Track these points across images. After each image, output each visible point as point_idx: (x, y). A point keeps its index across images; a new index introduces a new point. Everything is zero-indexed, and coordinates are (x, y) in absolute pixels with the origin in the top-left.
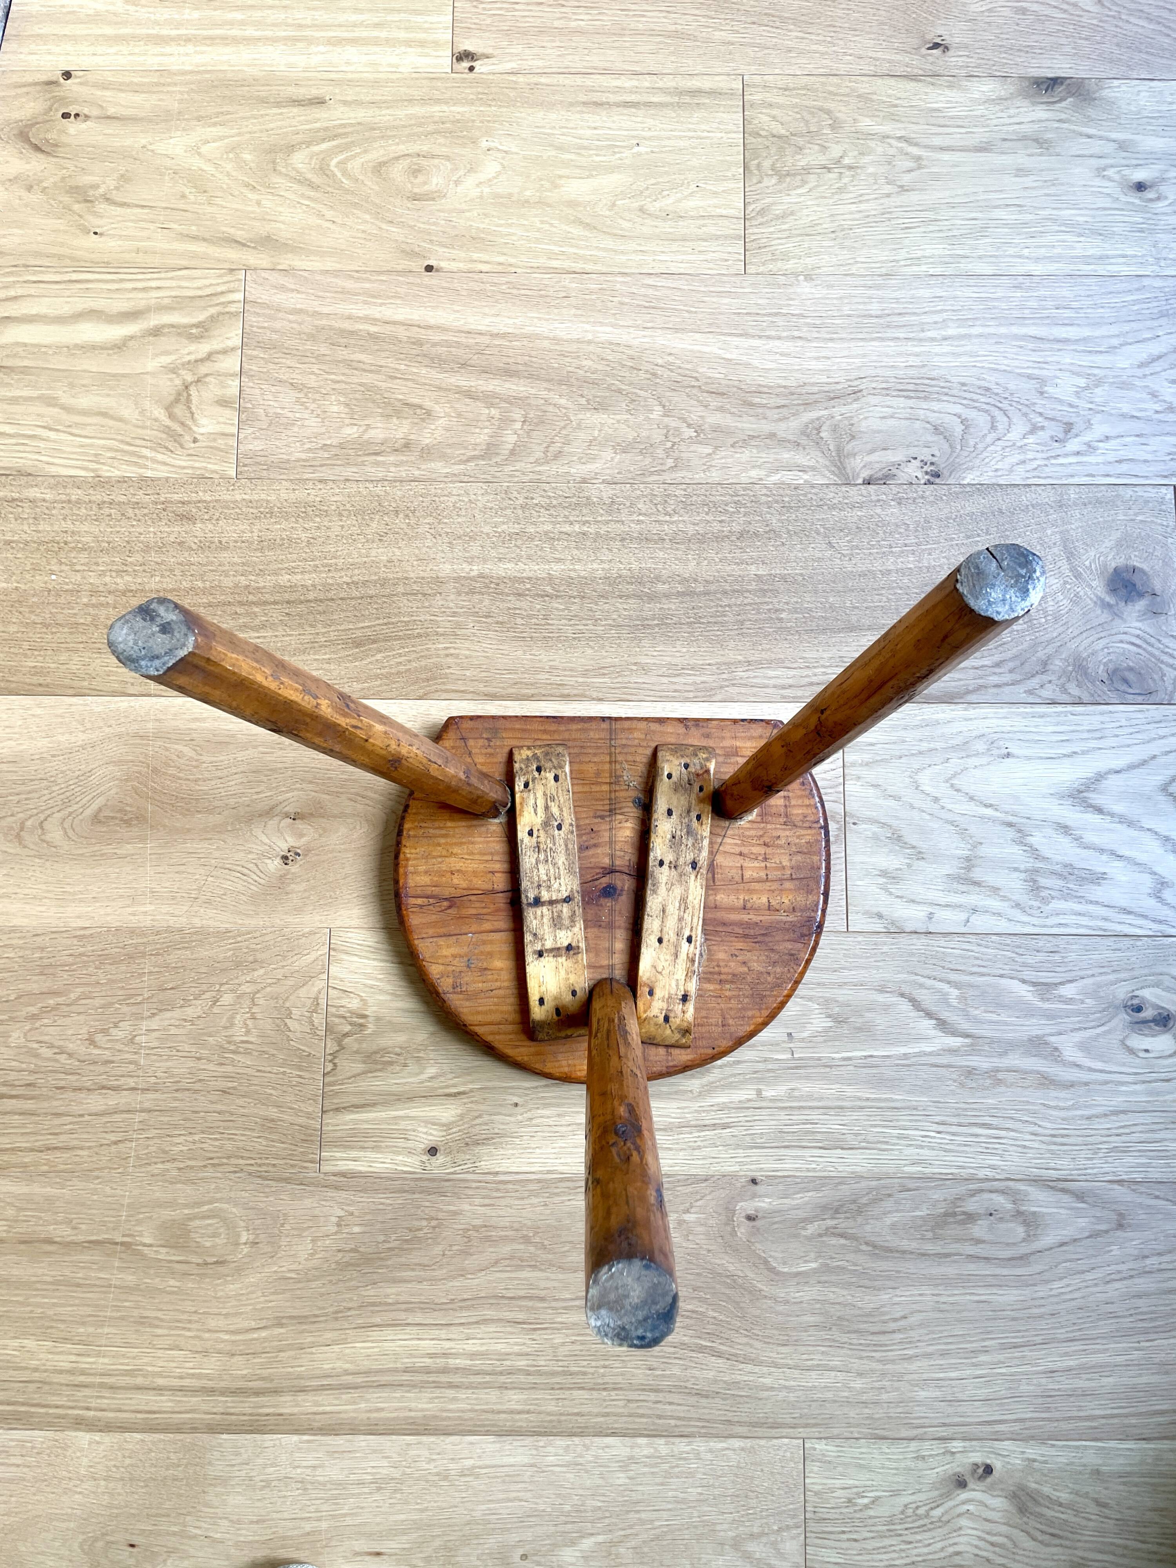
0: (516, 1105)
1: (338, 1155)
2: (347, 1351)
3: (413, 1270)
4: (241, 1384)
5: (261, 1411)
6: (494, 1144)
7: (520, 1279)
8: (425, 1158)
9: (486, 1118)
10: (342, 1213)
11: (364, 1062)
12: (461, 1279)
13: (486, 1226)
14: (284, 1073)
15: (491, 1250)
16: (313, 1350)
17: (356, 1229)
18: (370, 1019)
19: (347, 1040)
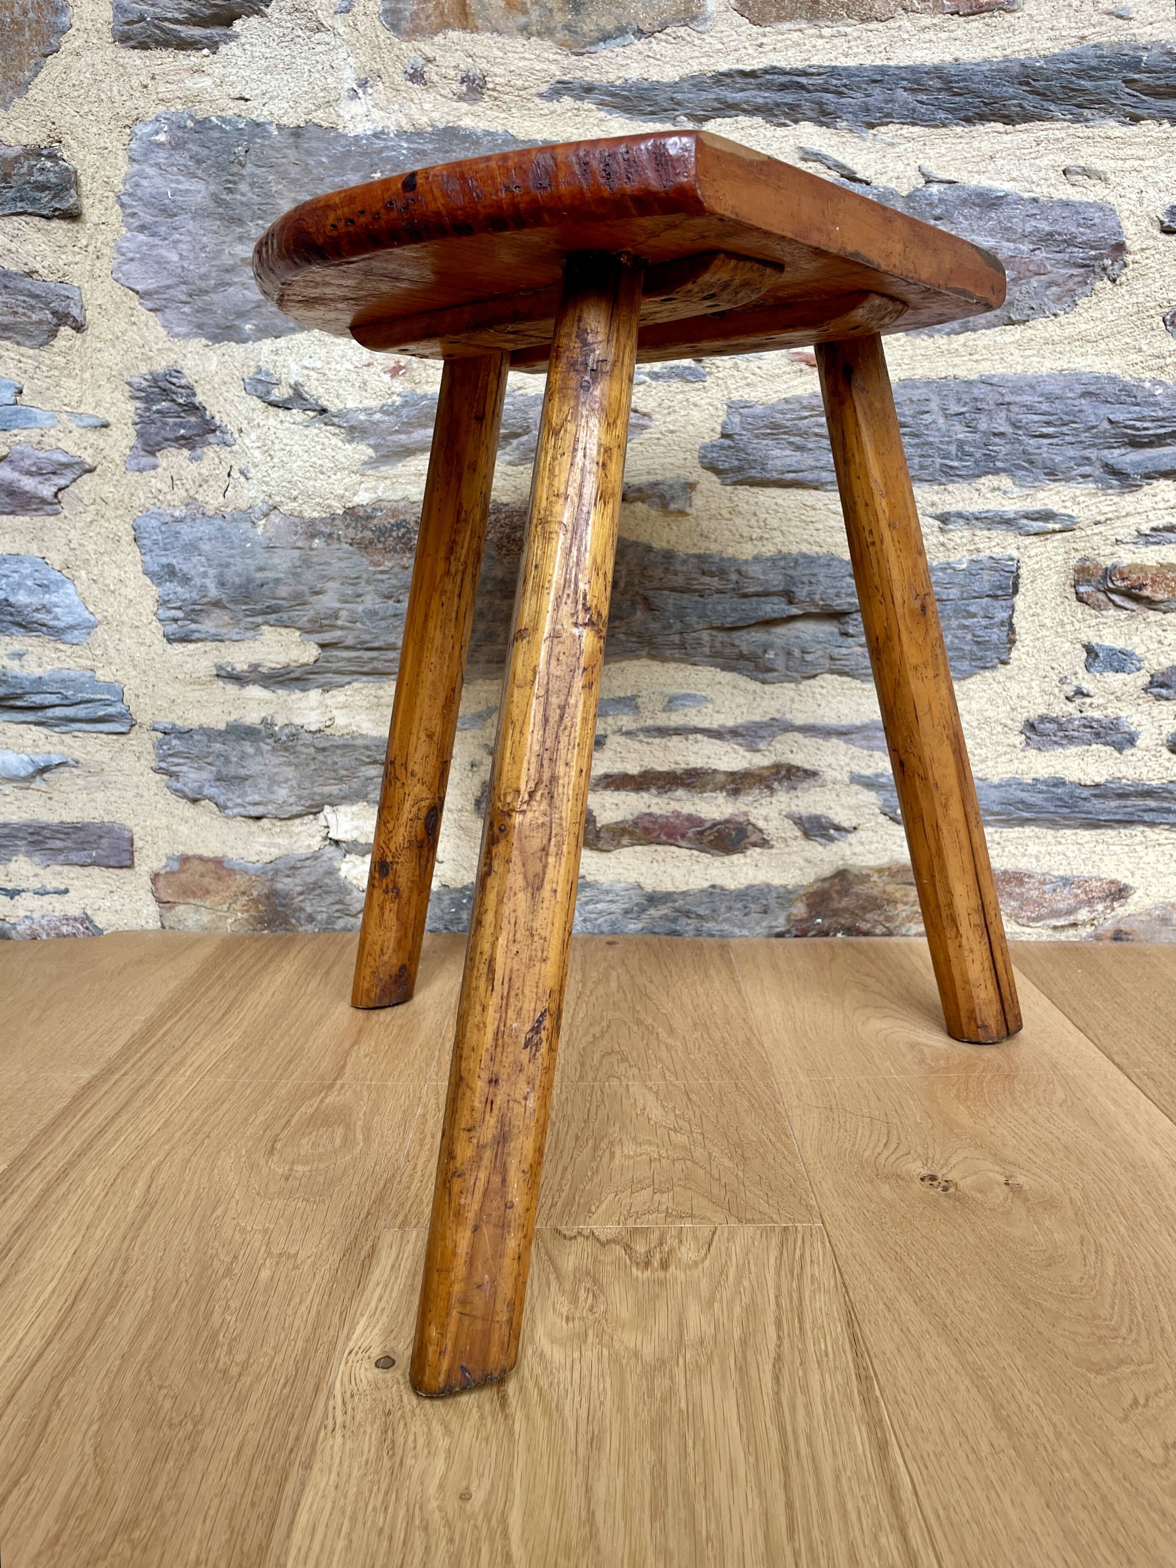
0: (465, 1497)
1: (410, 1247)
2: (50, 1274)
3: (152, 1347)
4: (73, 1175)
5: (16, 1196)
6: (379, 1458)
7: (40, 1513)
8: (376, 1353)
9: (443, 1443)
10: (302, 1255)
11: (576, 1270)
12: (96, 1416)
13: (193, 1450)
14: (560, 1190)
15: (134, 1463)
16: (79, 1239)
17: (265, 1274)
18: (661, 1274)
19: (618, 1250)
